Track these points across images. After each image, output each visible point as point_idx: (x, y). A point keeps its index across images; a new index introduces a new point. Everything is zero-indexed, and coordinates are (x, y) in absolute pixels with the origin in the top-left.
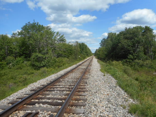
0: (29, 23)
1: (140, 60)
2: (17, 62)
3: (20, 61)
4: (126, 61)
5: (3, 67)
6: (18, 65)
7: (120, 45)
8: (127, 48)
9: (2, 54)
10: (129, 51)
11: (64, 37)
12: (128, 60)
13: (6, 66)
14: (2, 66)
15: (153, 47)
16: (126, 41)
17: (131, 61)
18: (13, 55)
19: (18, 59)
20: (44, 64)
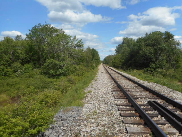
0: (39, 24)
1: (163, 69)
2: (26, 69)
3: (29, 68)
4: (148, 70)
5: (9, 75)
6: (27, 73)
7: (141, 52)
8: (149, 56)
9: (8, 60)
10: (151, 58)
11: (82, 42)
12: (149, 69)
13: (12, 74)
14: (8, 73)
15: (175, 55)
16: (148, 48)
17: (153, 70)
18: (20, 61)
19: (27, 66)
20: (61, 72)
